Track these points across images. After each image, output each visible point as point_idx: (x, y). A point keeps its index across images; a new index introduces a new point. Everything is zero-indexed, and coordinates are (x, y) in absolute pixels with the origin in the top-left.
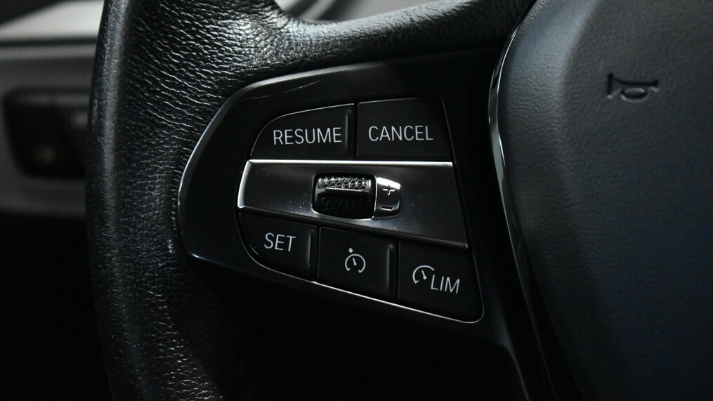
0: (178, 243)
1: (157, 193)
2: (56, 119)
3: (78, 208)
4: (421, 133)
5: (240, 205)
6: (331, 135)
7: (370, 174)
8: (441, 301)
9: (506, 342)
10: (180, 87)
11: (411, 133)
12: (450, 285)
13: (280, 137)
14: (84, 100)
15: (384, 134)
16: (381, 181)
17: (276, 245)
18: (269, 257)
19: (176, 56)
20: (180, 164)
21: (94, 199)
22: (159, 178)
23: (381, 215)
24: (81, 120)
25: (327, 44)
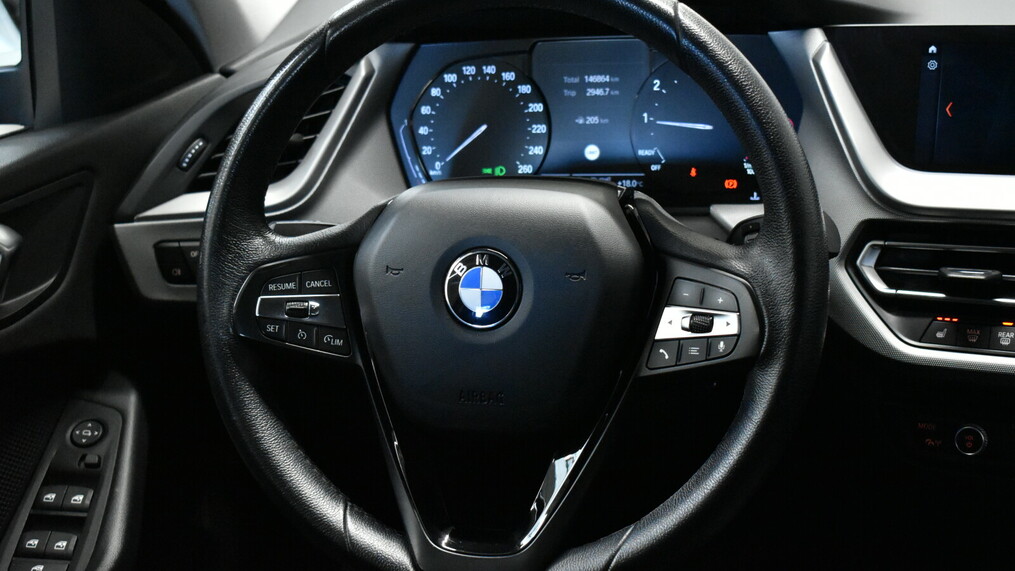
0: (234, 330)
1: (225, 311)
2: (182, 253)
3: (193, 298)
4: (326, 284)
5: (257, 315)
6: (292, 286)
7: (306, 300)
8: (335, 349)
9: (361, 364)
10: (232, 268)
11: (323, 283)
12: (339, 342)
13: (272, 287)
14: (197, 244)
15: (313, 285)
16: (311, 303)
17: (271, 329)
18: (269, 334)
19: (230, 256)
20: (233, 299)
21: (200, 295)
22: (226, 305)
23: (311, 316)
24: (194, 254)
25: (289, 247)
